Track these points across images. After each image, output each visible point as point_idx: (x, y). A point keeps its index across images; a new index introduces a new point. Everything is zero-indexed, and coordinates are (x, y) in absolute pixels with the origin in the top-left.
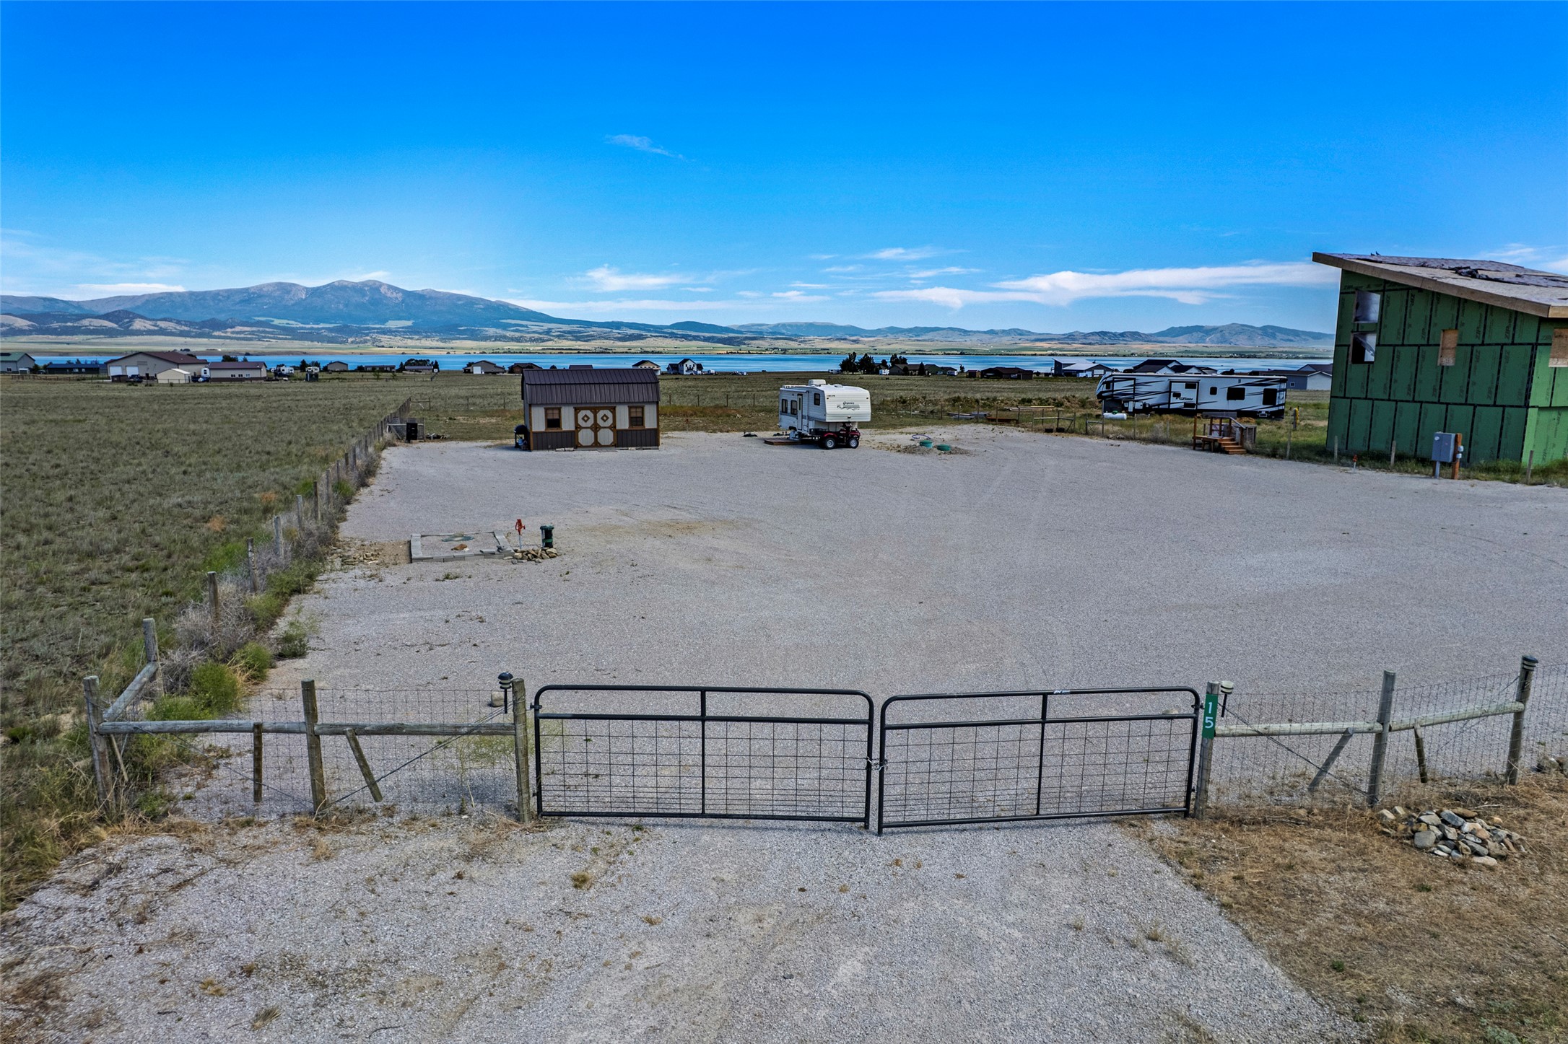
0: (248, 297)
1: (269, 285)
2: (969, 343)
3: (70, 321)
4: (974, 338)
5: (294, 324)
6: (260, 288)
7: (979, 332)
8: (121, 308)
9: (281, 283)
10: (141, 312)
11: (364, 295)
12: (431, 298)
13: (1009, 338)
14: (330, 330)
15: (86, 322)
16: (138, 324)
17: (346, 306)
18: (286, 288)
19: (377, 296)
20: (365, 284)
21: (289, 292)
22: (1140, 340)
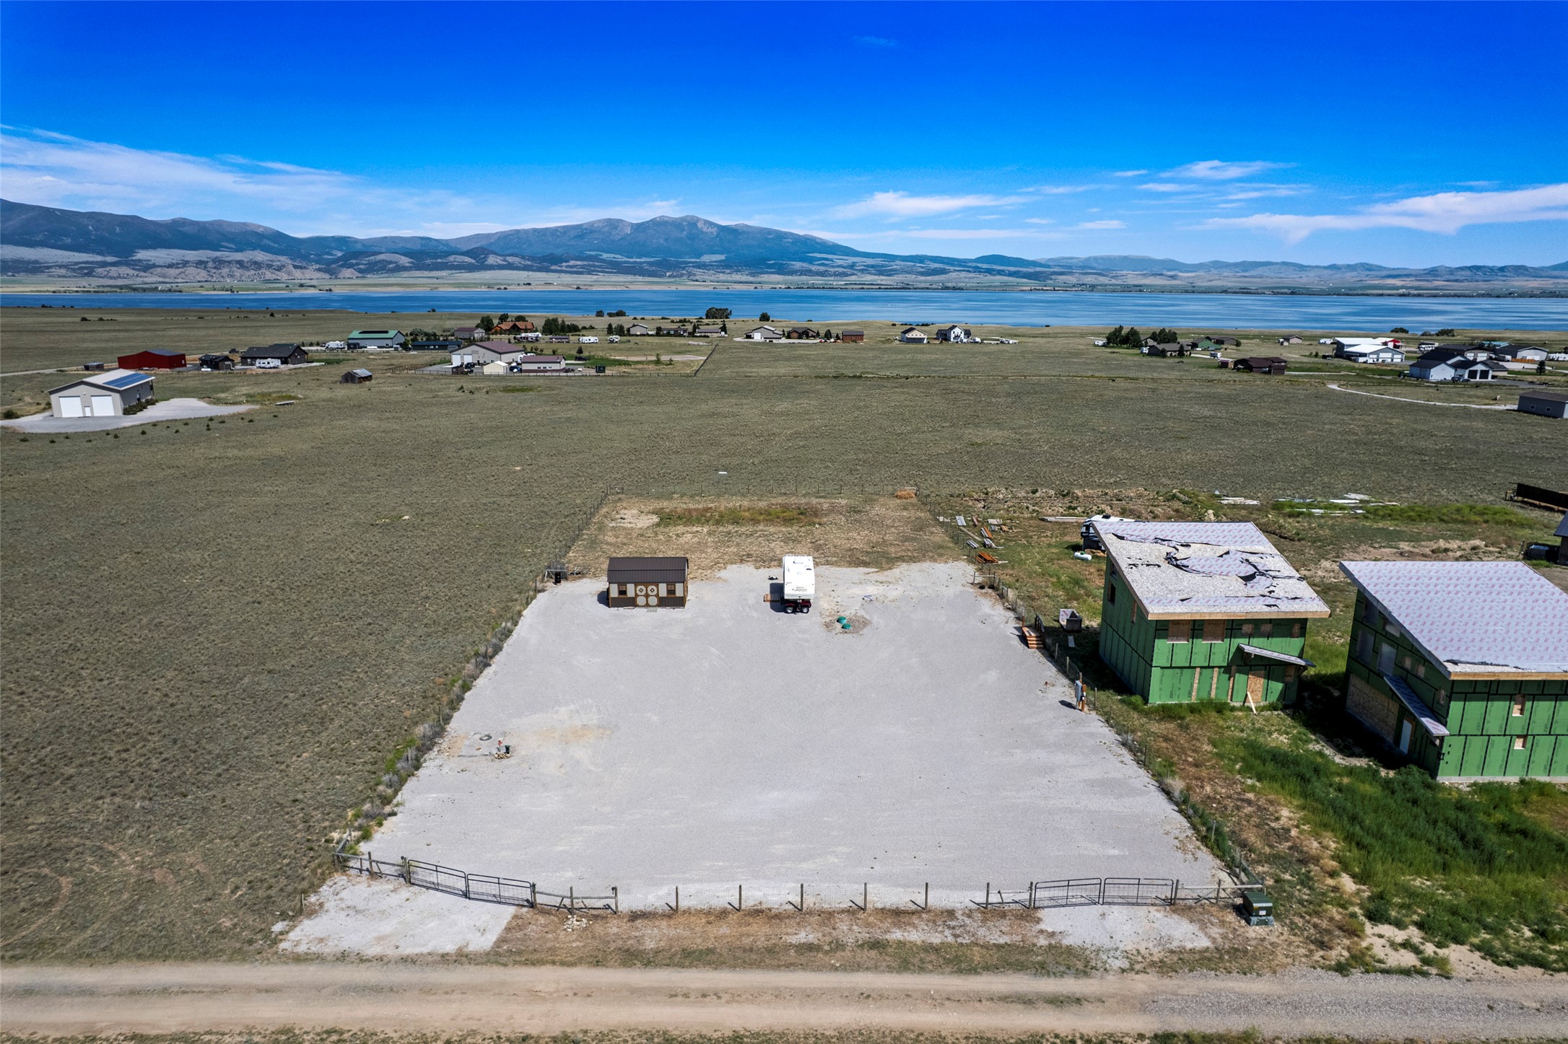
0: (582, 232)
1: (599, 221)
2: (1304, 280)
3: (440, 257)
4: (1312, 274)
5: (620, 258)
6: (592, 224)
7: (1317, 267)
8: (478, 245)
9: (610, 219)
10: (494, 248)
11: (683, 230)
12: (744, 232)
13: (1354, 274)
14: (650, 264)
15: (451, 258)
16: (492, 260)
17: (666, 240)
18: (613, 224)
19: (694, 231)
20: (683, 219)
21: (616, 228)
22: (1525, 275)
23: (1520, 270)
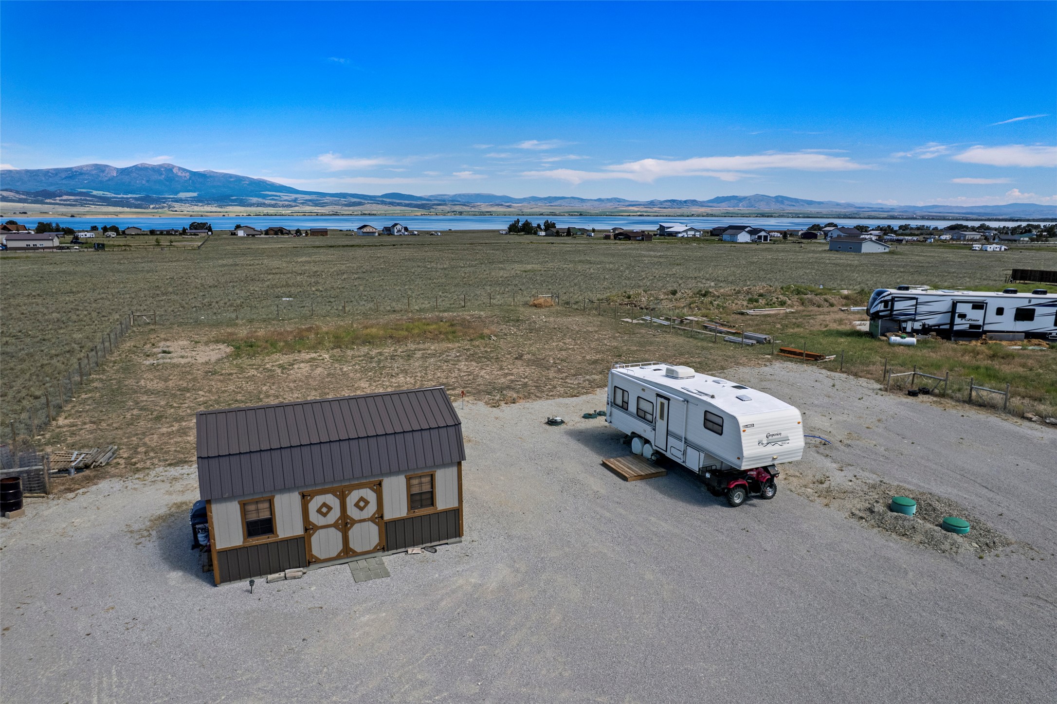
0: (72, 174)
1: (87, 166)
2: (585, 207)
4: (588, 204)
5: (108, 194)
6: (81, 168)
7: (591, 200)
9: (97, 165)
11: (162, 174)
12: (211, 176)
13: (611, 204)
14: (135, 199)
17: (148, 181)
18: (101, 169)
19: (170, 175)
20: (161, 166)
21: (103, 171)
22: (697, 205)
23: (694, 202)
